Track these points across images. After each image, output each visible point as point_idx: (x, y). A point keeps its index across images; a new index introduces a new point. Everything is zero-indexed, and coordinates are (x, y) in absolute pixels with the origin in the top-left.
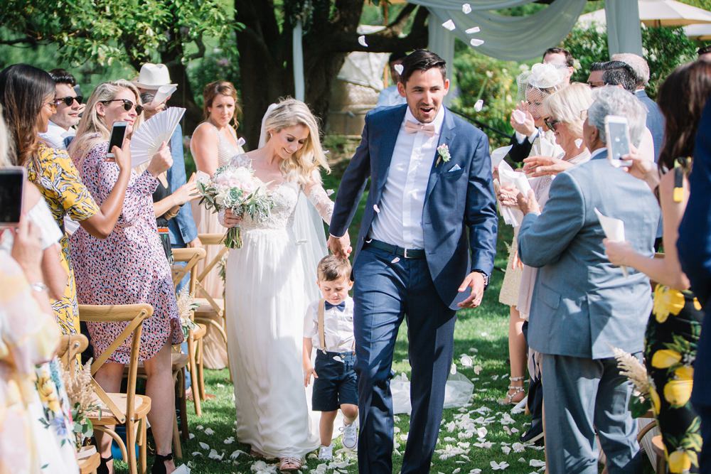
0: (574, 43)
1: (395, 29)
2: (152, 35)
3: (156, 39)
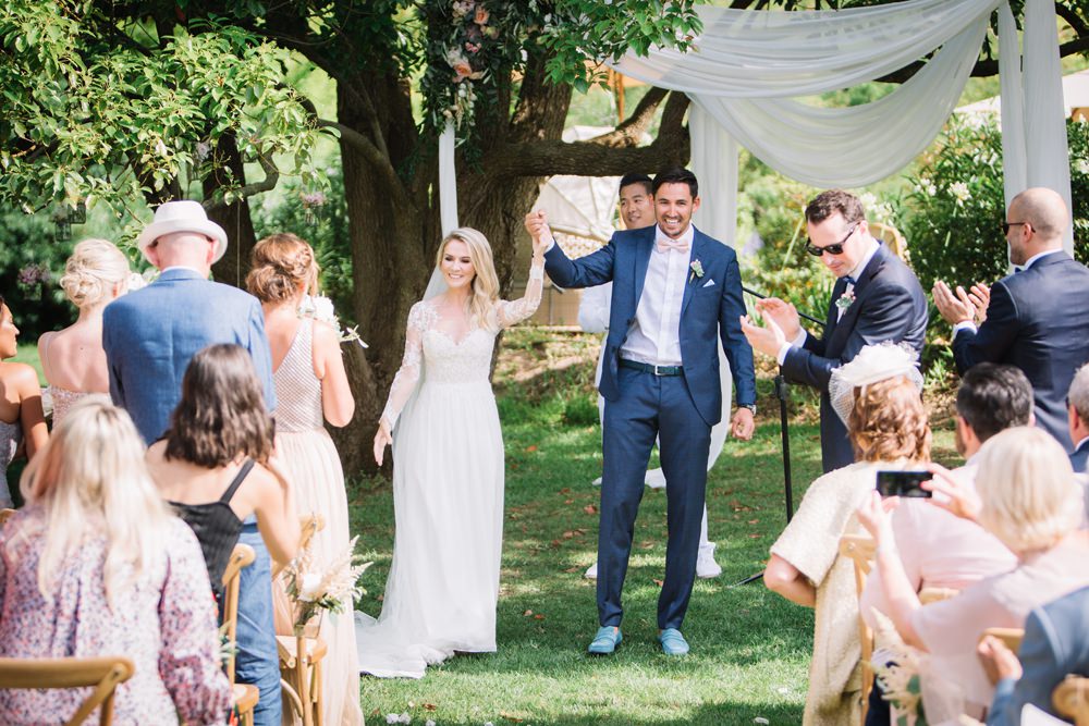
0: (959, 152)
1: (629, 131)
2: (164, 154)
3: (173, 160)
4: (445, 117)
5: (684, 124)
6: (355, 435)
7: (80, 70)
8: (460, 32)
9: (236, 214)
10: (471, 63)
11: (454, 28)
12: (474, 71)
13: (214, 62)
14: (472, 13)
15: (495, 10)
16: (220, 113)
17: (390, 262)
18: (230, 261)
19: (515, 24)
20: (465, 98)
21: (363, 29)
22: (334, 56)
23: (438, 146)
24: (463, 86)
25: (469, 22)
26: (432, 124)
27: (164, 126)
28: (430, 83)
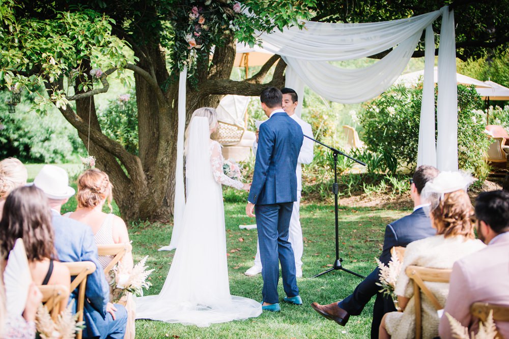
1: (259, 78)
2: (54, 64)
3: (59, 67)
4: (183, 64)
5: (284, 75)
6: (137, 203)
7: (15, 24)
8: (192, 27)
9: (89, 106)
10: (196, 41)
11: (190, 25)
12: (197, 44)
13: (80, 24)
14: (198, 18)
15: (208, 18)
16: (82, 47)
17: (155, 130)
18: (86, 126)
19: (216, 24)
20: (193, 56)
21: (147, 26)
22: (135, 37)
23: (179, 77)
24: (192, 51)
25: (196, 22)
26: (178, 67)
27: (55, 52)
28: (178, 49)
